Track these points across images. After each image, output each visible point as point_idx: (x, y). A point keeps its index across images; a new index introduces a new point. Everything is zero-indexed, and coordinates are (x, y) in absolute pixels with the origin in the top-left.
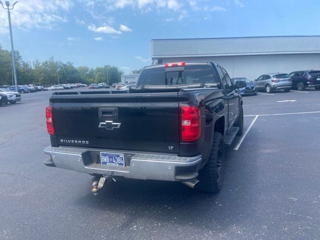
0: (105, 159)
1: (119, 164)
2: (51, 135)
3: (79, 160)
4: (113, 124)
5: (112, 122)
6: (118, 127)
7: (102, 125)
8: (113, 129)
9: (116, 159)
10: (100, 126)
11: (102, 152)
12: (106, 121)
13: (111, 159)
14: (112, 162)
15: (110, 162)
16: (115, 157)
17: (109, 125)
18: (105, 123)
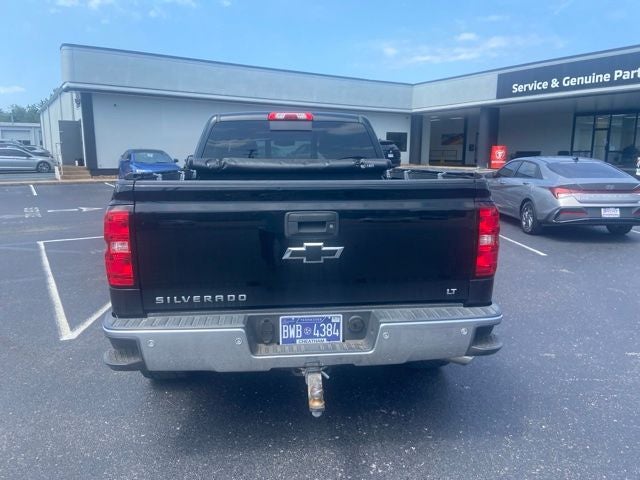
0: (292, 333)
1: (329, 339)
2: (112, 286)
3: (239, 343)
4: (324, 248)
5: (321, 244)
6: (337, 256)
7: (294, 253)
8: (322, 261)
9: (320, 330)
10: (287, 256)
11: (283, 316)
12: (306, 244)
13: (308, 331)
14: (311, 336)
15: (304, 336)
16: (319, 325)
17: (314, 253)
18: (303, 249)
